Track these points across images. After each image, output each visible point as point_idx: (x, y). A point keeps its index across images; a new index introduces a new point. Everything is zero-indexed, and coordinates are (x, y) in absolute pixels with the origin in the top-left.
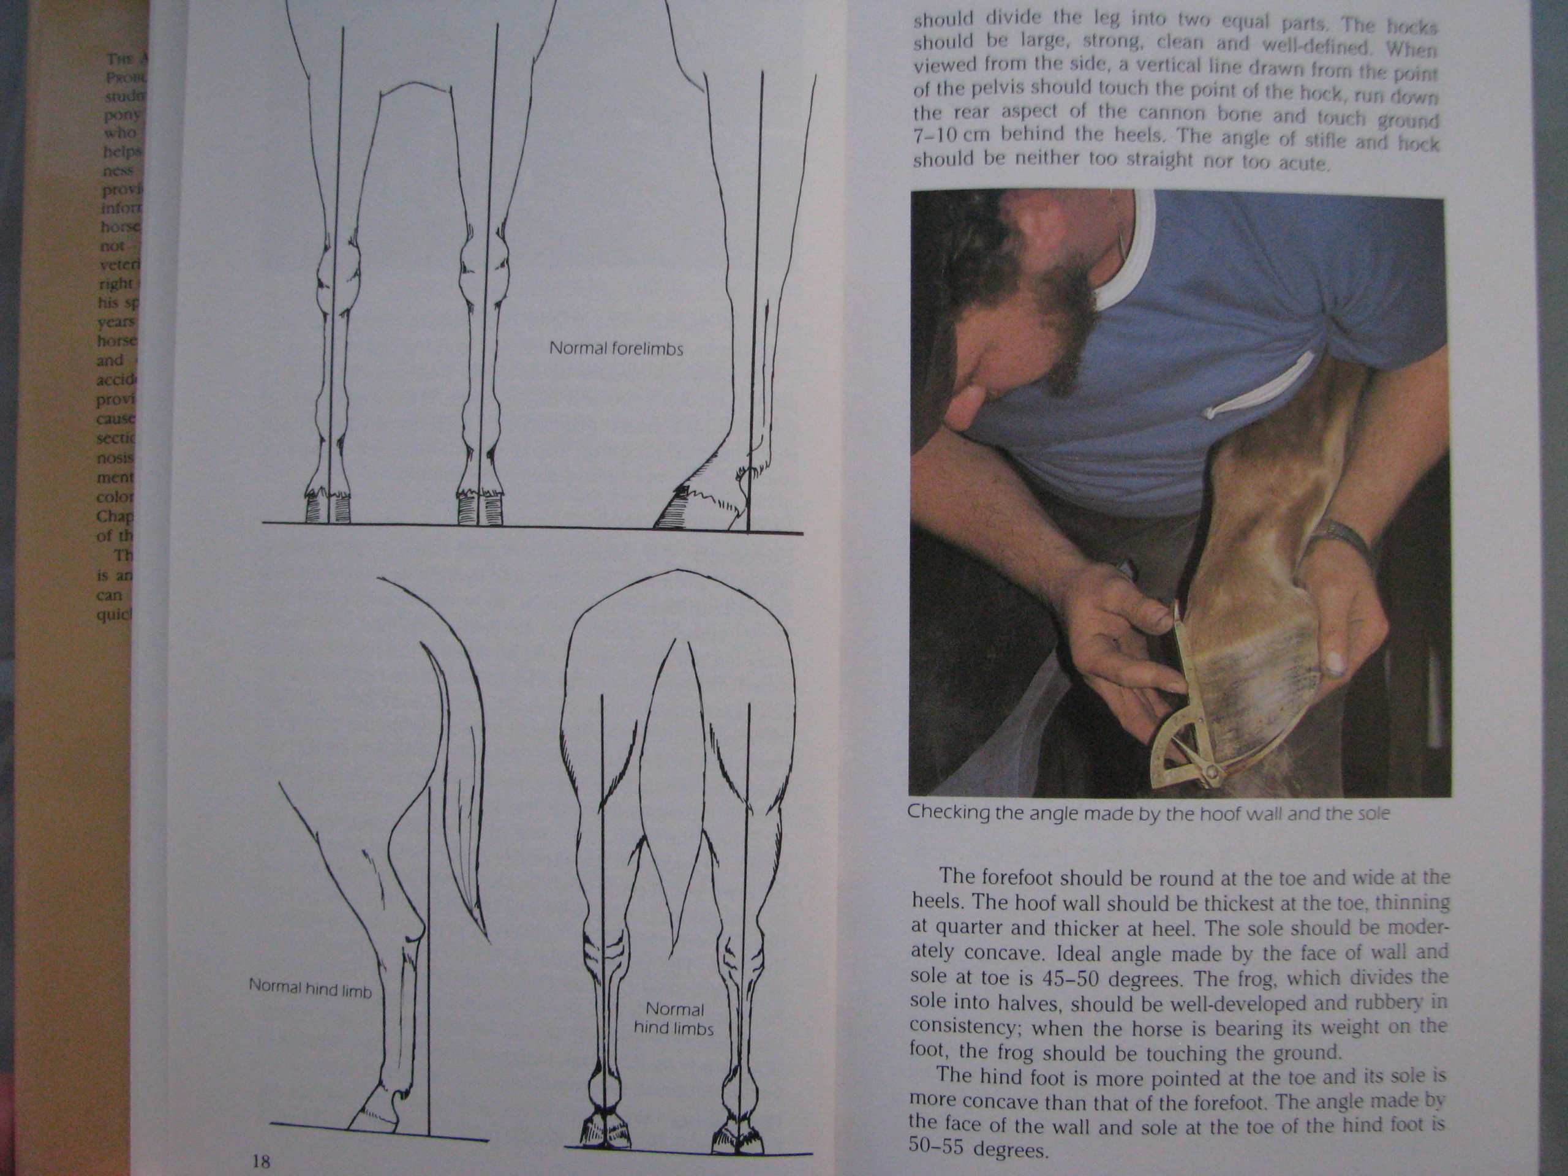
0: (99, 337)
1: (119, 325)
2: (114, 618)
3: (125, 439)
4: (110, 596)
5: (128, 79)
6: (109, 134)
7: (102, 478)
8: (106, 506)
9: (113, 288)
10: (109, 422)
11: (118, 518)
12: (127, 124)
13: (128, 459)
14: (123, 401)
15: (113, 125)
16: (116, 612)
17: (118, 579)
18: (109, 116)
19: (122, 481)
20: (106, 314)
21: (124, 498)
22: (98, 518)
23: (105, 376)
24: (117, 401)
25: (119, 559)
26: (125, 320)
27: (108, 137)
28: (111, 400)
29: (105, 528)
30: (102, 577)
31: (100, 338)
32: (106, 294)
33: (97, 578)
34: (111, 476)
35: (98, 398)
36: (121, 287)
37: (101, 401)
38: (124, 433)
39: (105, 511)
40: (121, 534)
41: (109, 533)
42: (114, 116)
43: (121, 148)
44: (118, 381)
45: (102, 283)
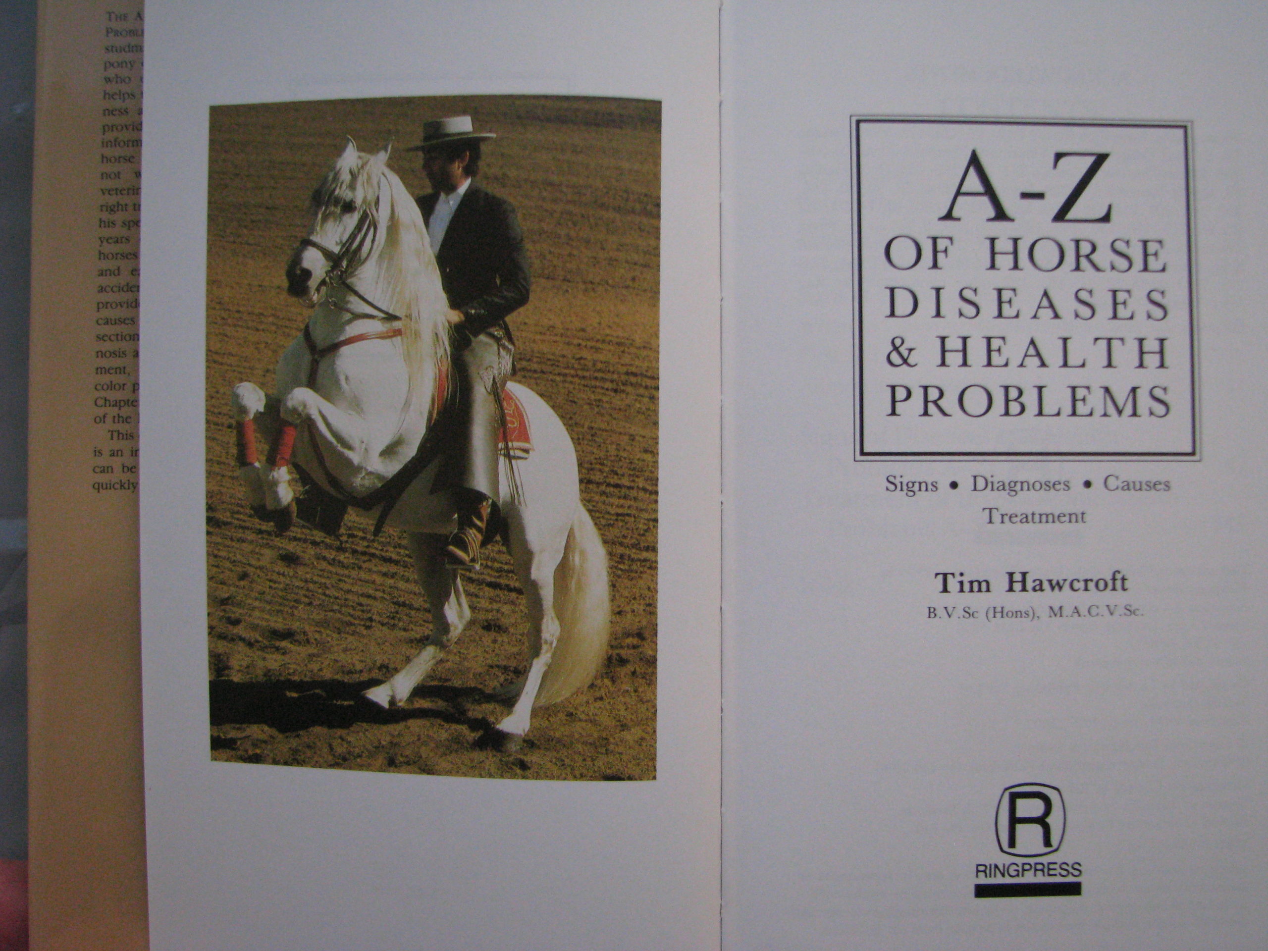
0: (100, 251)
1: (117, 242)
2: (107, 488)
3: (120, 337)
4: (104, 470)
5: (124, 33)
6: (108, 80)
7: (100, 370)
8: (103, 394)
9: (112, 210)
10: (107, 323)
11: (112, 404)
12: (124, 72)
13: (122, 355)
14: (119, 306)
15: (111, 73)
16: (108, 483)
17: (111, 455)
18: (108, 65)
19: (116, 373)
20: (106, 232)
21: (117, 387)
22: (96, 404)
23: (104, 285)
24: (114, 306)
25: (112, 439)
26: (122, 238)
27: (107, 82)
28: (109, 305)
29: (100, 412)
30: (97, 454)
31: (100, 253)
32: (106, 216)
33: (93, 454)
34: (107, 369)
35: (98, 304)
36: (118, 210)
37: (101, 305)
38: (119, 333)
39: (102, 398)
40: (114, 417)
41: (104, 417)
42: (112, 65)
43: (118, 92)
44: (115, 289)
45: (102, 206)
